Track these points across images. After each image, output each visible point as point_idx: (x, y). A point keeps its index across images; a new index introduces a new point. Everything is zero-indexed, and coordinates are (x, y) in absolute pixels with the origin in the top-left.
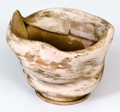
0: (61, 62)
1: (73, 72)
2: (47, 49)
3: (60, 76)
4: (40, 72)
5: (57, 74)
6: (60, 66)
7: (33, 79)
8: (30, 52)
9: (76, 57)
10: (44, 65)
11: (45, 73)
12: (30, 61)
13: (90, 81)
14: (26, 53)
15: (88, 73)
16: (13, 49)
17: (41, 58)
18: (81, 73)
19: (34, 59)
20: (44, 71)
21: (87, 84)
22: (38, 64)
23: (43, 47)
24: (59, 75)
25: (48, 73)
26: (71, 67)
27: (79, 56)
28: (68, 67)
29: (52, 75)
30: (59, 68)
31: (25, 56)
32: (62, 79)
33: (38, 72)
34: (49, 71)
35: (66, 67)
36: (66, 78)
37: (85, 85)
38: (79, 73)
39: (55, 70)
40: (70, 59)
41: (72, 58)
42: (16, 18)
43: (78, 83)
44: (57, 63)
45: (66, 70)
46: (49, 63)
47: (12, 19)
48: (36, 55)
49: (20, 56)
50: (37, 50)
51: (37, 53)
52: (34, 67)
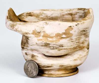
0: (64, 31)
1: (73, 41)
2: (51, 24)
3: (63, 47)
4: (46, 46)
5: (60, 45)
6: (64, 36)
7: (37, 56)
8: (36, 30)
9: (76, 25)
10: (49, 38)
11: (51, 45)
12: (37, 37)
13: (84, 51)
14: (33, 31)
15: (83, 43)
16: (20, 30)
17: (47, 33)
18: (78, 42)
19: (41, 34)
20: (50, 44)
21: (81, 54)
22: (44, 38)
23: (46, 23)
24: (62, 45)
25: (54, 45)
26: (72, 36)
27: (78, 24)
28: (70, 36)
29: (57, 46)
30: (63, 38)
31: (33, 34)
32: (65, 49)
33: (45, 46)
34: (54, 43)
35: (68, 36)
36: (68, 48)
37: (80, 55)
38: (77, 43)
39: (59, 41)
40: (72, 27)
41: (73, 27)
42: (11, 13)
43: (75, 54)
44: (61, 33)
45: (68, 39)
46: (54, 35)
47: (8, 15)
48: (42, 31)
49: (29, 35)
50: (42, 27)
51: (42, 29)
52: (42, 42)
